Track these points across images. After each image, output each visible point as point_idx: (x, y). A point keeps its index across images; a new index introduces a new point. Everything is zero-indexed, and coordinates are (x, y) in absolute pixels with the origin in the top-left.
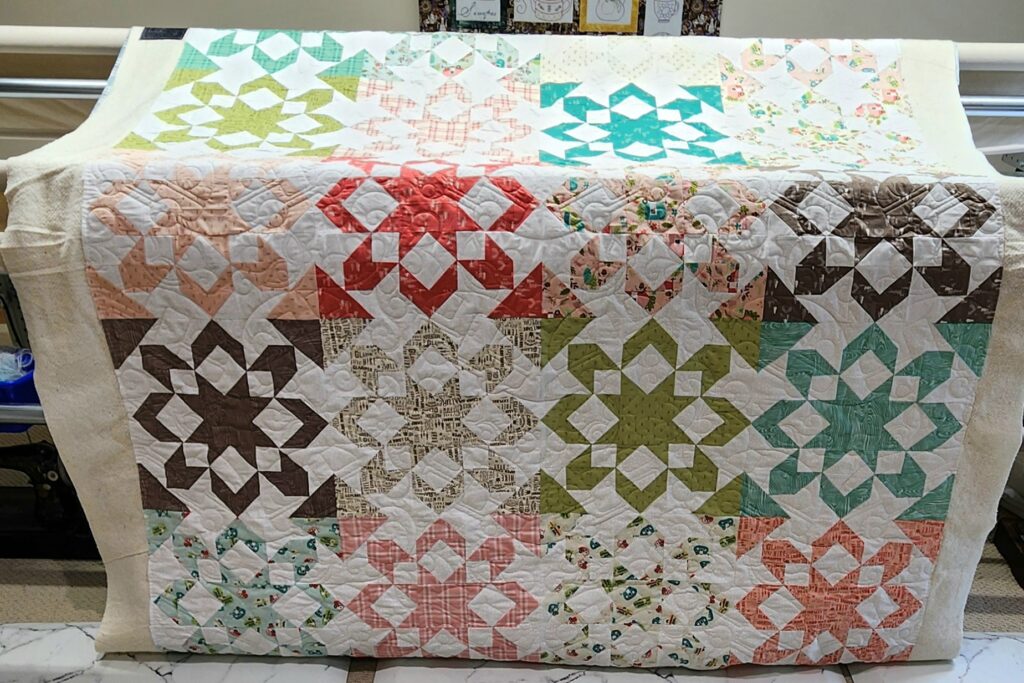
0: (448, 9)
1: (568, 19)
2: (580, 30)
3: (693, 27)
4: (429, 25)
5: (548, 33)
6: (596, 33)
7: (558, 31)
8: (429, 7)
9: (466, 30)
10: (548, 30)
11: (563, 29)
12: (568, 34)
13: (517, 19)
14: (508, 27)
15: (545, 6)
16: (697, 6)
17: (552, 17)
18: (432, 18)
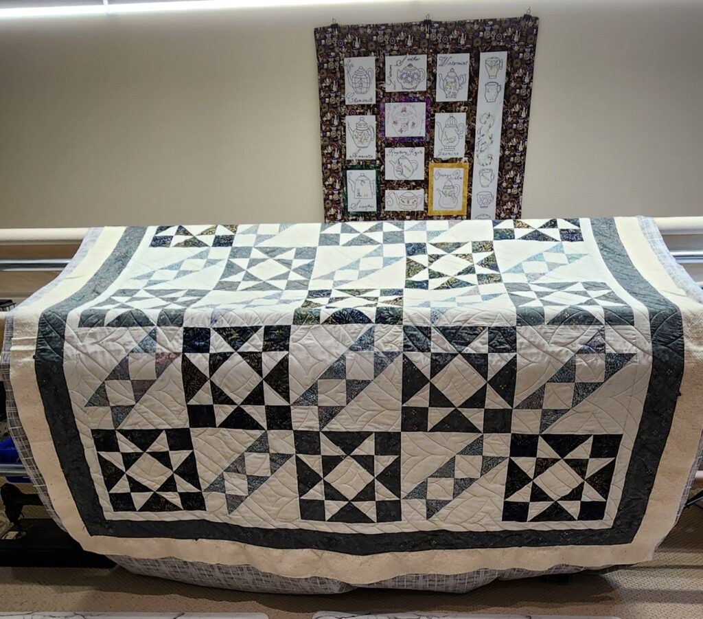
0: (342, 205)
1: (421, 208)
2: (429, 214)
3: (503, 210)
4: (331, 215)
5: (408, 217)
6: (440, 216)
7: (414, 215)
8: (330, 204)
9: (354, 218)
10: (408, 215)
11: (417, 215)
12: (421, 217)
13: (387, 209)
14: (382, 216)
15: (406, 201)
16: (506, 197)
17: (410, 207)
18: (332, 211)
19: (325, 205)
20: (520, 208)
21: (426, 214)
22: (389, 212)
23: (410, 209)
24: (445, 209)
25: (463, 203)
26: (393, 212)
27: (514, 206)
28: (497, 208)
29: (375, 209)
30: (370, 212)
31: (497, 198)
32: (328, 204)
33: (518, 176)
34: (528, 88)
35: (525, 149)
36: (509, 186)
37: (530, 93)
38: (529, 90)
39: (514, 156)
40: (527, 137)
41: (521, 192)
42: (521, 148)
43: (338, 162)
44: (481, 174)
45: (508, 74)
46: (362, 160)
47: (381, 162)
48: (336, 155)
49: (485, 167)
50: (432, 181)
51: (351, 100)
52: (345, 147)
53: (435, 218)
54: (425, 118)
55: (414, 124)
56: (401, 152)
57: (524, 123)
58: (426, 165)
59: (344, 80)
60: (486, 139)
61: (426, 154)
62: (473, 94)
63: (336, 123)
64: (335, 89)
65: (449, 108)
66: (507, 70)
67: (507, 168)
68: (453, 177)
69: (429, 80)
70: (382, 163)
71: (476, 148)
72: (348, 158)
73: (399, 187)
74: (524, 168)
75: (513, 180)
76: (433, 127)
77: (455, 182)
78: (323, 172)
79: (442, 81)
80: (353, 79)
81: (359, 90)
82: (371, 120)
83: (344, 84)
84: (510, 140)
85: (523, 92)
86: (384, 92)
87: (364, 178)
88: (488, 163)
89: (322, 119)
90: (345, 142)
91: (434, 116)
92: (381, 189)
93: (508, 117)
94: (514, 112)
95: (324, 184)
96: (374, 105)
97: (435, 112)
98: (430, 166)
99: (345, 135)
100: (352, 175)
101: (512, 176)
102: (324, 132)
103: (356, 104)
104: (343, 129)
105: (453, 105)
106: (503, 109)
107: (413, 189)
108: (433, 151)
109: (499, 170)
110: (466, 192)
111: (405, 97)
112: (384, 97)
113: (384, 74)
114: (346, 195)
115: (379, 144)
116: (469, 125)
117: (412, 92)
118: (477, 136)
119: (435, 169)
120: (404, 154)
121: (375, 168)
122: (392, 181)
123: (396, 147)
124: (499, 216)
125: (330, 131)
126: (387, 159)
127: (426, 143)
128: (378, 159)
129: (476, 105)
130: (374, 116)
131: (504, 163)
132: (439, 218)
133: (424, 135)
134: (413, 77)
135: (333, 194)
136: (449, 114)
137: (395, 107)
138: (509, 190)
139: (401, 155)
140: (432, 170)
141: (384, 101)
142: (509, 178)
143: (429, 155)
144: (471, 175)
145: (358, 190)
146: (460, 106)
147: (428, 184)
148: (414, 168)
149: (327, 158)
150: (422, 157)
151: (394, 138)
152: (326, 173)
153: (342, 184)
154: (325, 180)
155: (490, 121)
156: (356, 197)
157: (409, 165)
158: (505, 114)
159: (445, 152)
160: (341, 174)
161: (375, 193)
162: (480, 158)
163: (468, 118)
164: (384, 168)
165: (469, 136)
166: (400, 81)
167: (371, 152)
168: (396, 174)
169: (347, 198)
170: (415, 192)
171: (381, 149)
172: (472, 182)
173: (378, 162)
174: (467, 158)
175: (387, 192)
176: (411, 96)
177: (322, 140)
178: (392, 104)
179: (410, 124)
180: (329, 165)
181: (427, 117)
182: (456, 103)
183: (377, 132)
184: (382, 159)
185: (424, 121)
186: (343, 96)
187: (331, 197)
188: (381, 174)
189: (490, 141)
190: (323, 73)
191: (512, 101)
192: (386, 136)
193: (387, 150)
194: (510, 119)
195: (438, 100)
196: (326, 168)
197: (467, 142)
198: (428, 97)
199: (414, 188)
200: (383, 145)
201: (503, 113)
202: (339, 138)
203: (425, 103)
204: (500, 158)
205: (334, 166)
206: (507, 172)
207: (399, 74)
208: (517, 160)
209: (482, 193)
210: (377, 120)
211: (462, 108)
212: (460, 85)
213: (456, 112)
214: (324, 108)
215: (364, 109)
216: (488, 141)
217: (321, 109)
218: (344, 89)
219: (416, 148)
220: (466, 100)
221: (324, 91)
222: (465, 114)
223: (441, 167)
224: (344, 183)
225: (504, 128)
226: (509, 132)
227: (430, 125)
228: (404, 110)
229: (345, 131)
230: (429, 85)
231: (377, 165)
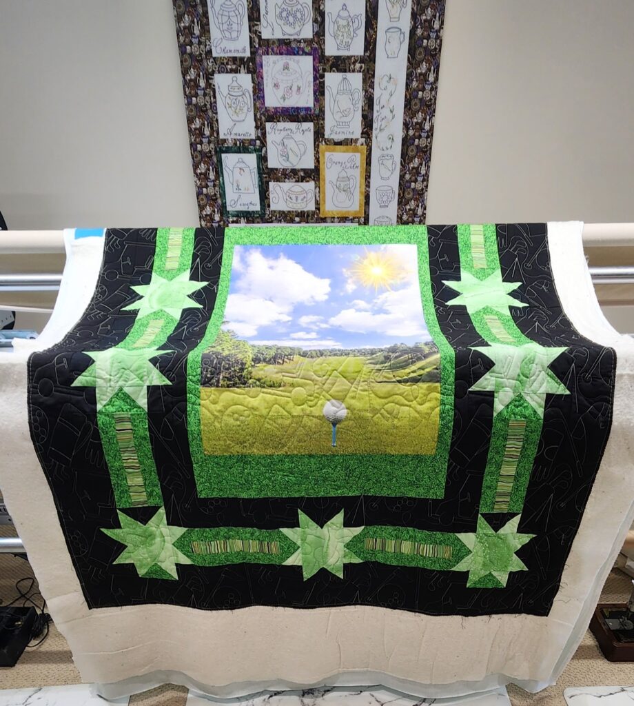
0: (219, 201)
1: (312, 207)
2: (321, 216)
3: (406, 211)
4: (206, 215)
5: (297, 219)
6: (334, 218)
7: (305, 217)
8: (205, 200)
9: (235, 219)
10: (297, 216)
11: (308, 216)
12: (312, 219)
13: (273, 208)
14: (267, 216)
15: (294, 197)
16: (409, 194)
17: (299, 205)
18: (208, 210)
19: (198, 202)
20: (425, 209)
21: (318, 215)
22: (275, 211)
23: (300, 207)
24: (340, 209)
25: (360, 200)
26: (280, 211)
27: (418, 206)
28: (399, 208)
29: (257, 208)
30: (253, 212)
31: (399, 195)
32: (202, 199)
33: (424, 165)
34: (438, 37)
35: (432, 127)
36: (413, 178)
37: (440, 45)
38: (438, 41)
39: (420, 137)
40: (434, 111)
41: (427, 187)
42: (427, 127)
43: (209, 142)
44: (381, 162)
45: (414, 16)
46: (239, 140)
47: (261, 142)
48: (207, 132)
49: (386, 152)
50: (324, 168)
51: (219, 50)
52: (217, 120)
53: (329, 221)
54: (312, 80)
55: (299, 88)
56: (285, 129)
57: (432, 89)
58: (316, 147)
59: (207, 18)
60: (386, 112)
61: (315, 133)
62: (370, 44)
63: (202, 84)
64: (197, 31)
65: (341, 66)
66: (413, 9)
67: (410, 154)
68: (348, 165)
69: (315, 21)
70: (264, 144)
71: (375, 126)
72: (222, 136)
73: (285, 178)
74: (430, 155)
75: (416, 171)
76: (323, 94)
77: (351, 172)
78: (192, 155)
79: (332, 24)
80: (220, 17)
81: (227, 34)
82: (245, 79)
83: (208, 25)
84: (414, 115)
85: (432, 44)
86: (260, 37)
87: (242, 165)
88: (389, 147)
89: (184, 78)
90: (216, 113)
91: (322, 76)
92: (264, 180)
93: (413, 80)
94: (421, 74)
95: (195, 173)
96: (248, 58)
97: (324, 70)
98: (320, 150)
99: (215, 102)
100: (229, 160)
101: (416, 166)
102: (188, 97)
103: (226, 55)
104: (212, 93)
105: (347, 61)
106: (408, 69)
107: (302, 181)
108: (323, 128)
109: (402, 158)
110: (364, 187)
111: (287, 47)
112: (261, 46)
113: (258, 10)
114: (222, 187)
115: (258, 117)
116: (366, 91)
117: (295, 40)
118: (376, 108)
119: (327, 154)
120: (289, 132)
121: (255, 150)
122: (277, 169)
123: (279, 121)
124: (401, 219)
125: (196, 95)
126: (269, 138)
127: (314, 116)
128: (258, 138)
129: (374, 62)
130: (250, 75)
131: (408, 147)
132: (333, 220)
133: (312, 105)
134: (295, 17)
135: (207, 187)
136: (341, 74)
137: (274, 63)
138: (413, 184)
139: (285, 133)
140: (324, 155)
141: (260, 52)
142: (413, 168)
143: (319, 134)
144: (369, 163)
145: (237, 181)
146: (354, 63)
147: (319, 175)
148: (302, 152)
149: (196, 135)
150: (310, 136)
151: (276, 108)
152: (197, 157)
153: (217, 173)
154: (196, 166)
155: (391, 87)
156: (235, 191)
157: (296, 149)
158: (409, 77)
159: (338, 130)
160: (215, 159)
161: (257, 186)
162: (379, 139)
163: (364, 81)
164: (266, 152)
165: (366, 108)
166: (279, 21)
167: (247, 129)
168: (281, 159)
169: (224, 192)
170: (304, 184)
171: (261, 124)
172: (370, 173)
173: (258, 142)
174: (364, 140)
175: (271, 184)
176: (293, 45)
177: (187, 109)
178: (270, 56)
179: (295, 88)
180: (199, 146)
181: (315, 78)
182: (349, 58)
183: (254, 100)
184: (262, 138)
185: (312, 84)
186: (208, 43)
187: (204, 190)
188: (263, 159)
189: (391, 115)
190: (180, 7)
191: (418, 57)
192: (266, 105)
193: (268, 125)
194: (415, 84)
195: (327, 53)
196: (195, 150)
197: (364, 117)
198: (315, 47)
199: (302, 179)
200: (263, 118)
201: (407, 75)
202: (208, 106)
203: (310, 58)
204: (403, 140)
205: (205, 147)
206: (411, 160)
207: (278, 10)
208: (422, 143)
209: (382, 188)
210: (253, 82)
211: (358, 65)
212: (354, 32)
213: (349, 71)
214: (186, 61)
215: (236, 64)
216: (389, 116)
217: (181, 62)
218: (209, 31)
219: (303, 123)
220: (362, 54)
221: (184, 34)
222: (361, 74)
223: (334, 151)
224: (219, 172)
225: (408, 97)
226: (413, 103)
227: (319, 91)
228: (286, 67)
229: (215, 97)
230: (315, 30)
231: (256, 146)
